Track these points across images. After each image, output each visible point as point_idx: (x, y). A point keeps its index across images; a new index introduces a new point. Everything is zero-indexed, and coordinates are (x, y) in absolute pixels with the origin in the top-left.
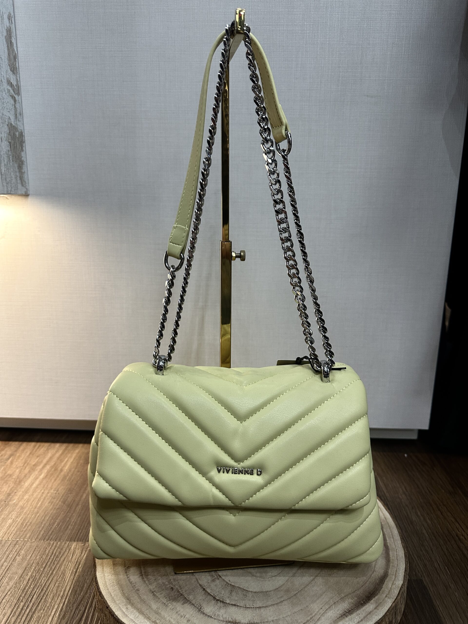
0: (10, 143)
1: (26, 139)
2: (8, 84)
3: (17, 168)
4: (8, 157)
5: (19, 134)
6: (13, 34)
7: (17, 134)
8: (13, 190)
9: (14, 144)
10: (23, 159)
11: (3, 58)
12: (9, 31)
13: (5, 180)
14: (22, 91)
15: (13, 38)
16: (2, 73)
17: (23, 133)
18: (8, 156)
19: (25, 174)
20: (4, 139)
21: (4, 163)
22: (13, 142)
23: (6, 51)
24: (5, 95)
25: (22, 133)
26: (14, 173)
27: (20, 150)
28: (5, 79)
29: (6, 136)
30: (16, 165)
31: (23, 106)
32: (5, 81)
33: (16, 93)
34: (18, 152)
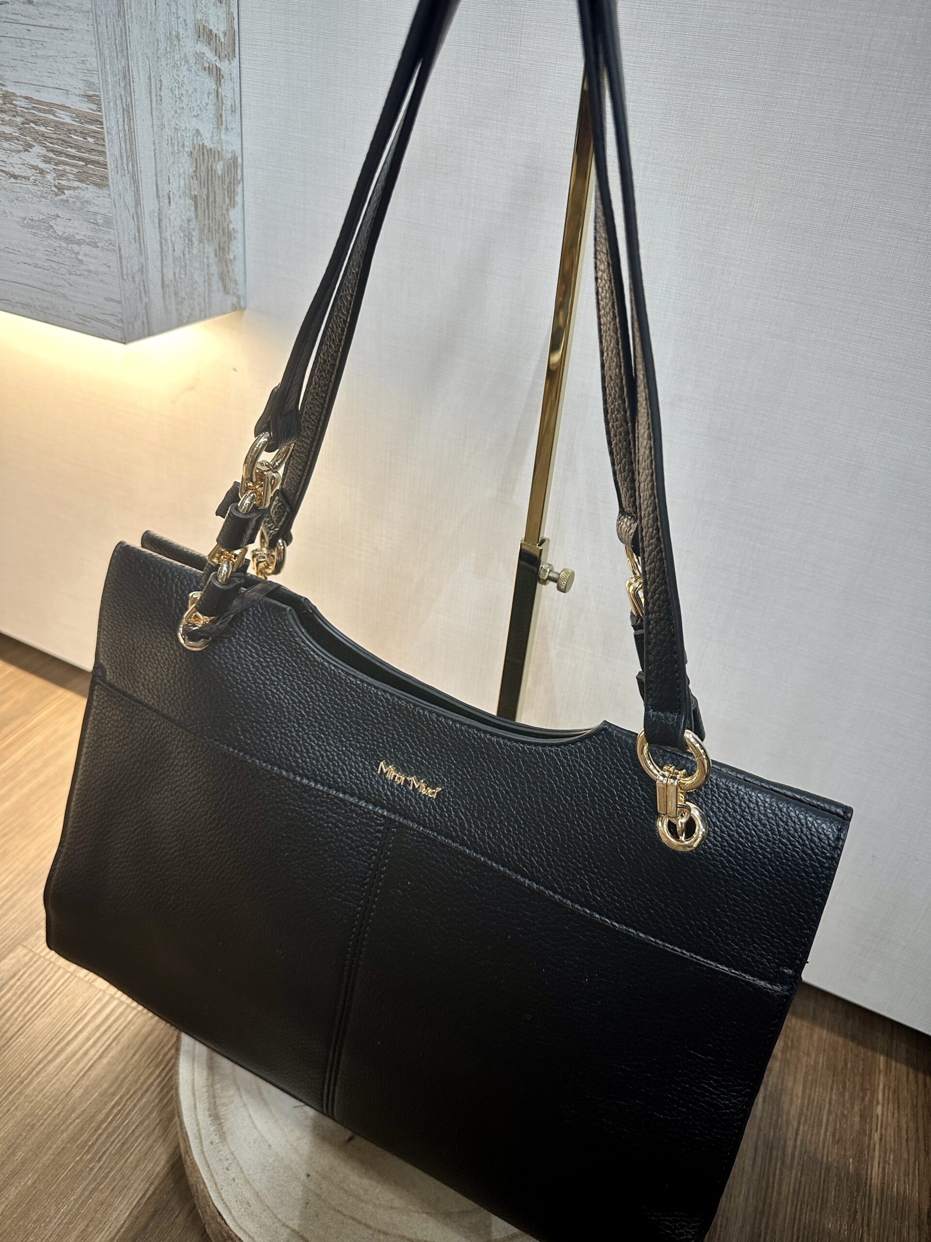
0: (195, 198)
1: (245, 174)
2: (199, 37)
3: (212, 255)
4: (188, 236)
5: (223, 165)
7: (219, 167)
8: (197, 311)
9: (208, 198)
10: (231, 226)
13: (173, 297)
14: (242, 46)
17: (240, 160)
18: (185, 235)
19: (237, 262)
20: (177, 194)
21: (173, 255)
22: (205, 191)
24: (186, 73)
25: (236, 159)
26: (202, 271)
27: (224, 207)
28: (191, 25)
29: (185, 184)
30: (210, 250)
32: (187, 33)
33: (223, 55)
34: (218, 213)
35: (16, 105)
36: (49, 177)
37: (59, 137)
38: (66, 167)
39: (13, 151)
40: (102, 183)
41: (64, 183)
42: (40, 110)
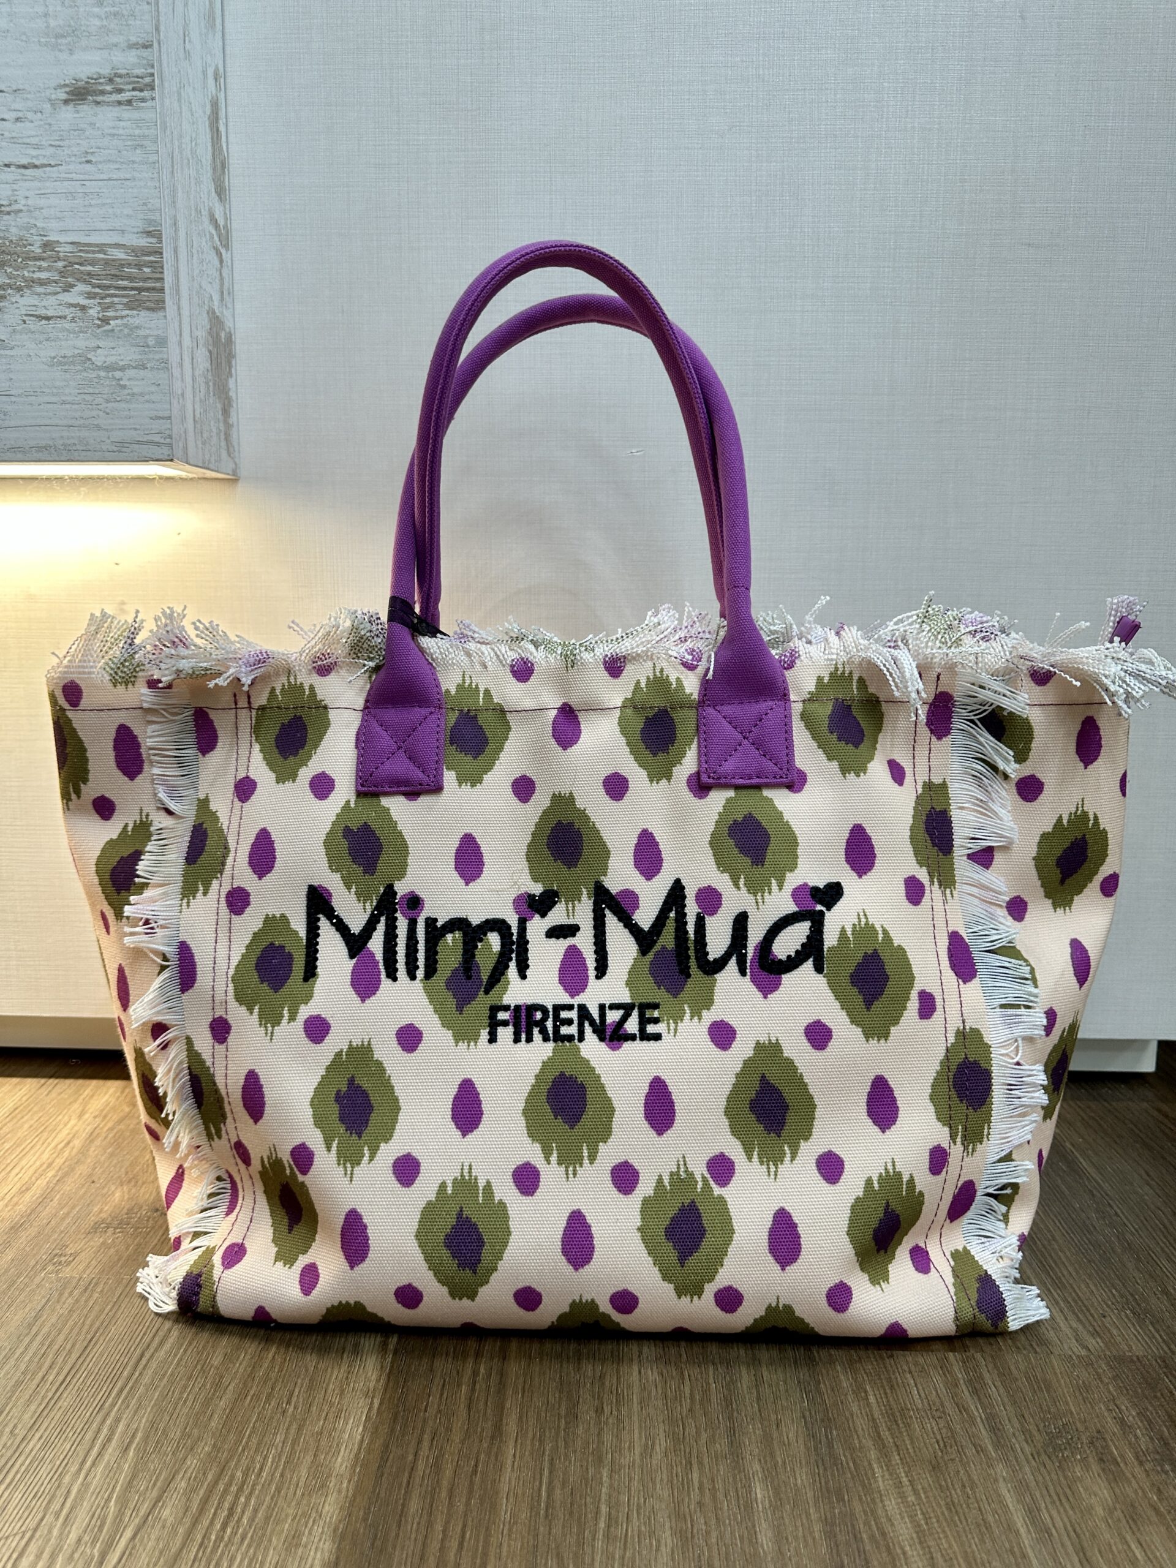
0: (210, 352)
1: (237, 351)
2: (211, 221)
3: (220, 412)
4: (207, 383)
5: (225, 335)
6: (222, 114)
8: (213, 460)
9: (217, 358)
10: (231, 394)
11: (204, 161)
12: (215, 105)
13: (199, 435)
15: (221, 122)
16: (202, 196)
17: (234, 336)
19: (234, 429)
20: (201, 342)
21: (200, 396)
22: (216, 351)
23: (210, 148)
25: (231, 336)
26: (216, 422)
27: (226, 373)
28: (207, 208)
29: (205, 337)
30: (219, 406)
31: (235, 275)
32: (205, 213)
33: (223, 243)
34: (223, 377)
35: (59, 252)
36: (91, 312)
37: (108, 272)
38: (115, 299)
39: (50, 294)
40: (158, 306)
41: (110, 314)
42: (88, 252)
